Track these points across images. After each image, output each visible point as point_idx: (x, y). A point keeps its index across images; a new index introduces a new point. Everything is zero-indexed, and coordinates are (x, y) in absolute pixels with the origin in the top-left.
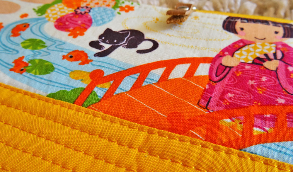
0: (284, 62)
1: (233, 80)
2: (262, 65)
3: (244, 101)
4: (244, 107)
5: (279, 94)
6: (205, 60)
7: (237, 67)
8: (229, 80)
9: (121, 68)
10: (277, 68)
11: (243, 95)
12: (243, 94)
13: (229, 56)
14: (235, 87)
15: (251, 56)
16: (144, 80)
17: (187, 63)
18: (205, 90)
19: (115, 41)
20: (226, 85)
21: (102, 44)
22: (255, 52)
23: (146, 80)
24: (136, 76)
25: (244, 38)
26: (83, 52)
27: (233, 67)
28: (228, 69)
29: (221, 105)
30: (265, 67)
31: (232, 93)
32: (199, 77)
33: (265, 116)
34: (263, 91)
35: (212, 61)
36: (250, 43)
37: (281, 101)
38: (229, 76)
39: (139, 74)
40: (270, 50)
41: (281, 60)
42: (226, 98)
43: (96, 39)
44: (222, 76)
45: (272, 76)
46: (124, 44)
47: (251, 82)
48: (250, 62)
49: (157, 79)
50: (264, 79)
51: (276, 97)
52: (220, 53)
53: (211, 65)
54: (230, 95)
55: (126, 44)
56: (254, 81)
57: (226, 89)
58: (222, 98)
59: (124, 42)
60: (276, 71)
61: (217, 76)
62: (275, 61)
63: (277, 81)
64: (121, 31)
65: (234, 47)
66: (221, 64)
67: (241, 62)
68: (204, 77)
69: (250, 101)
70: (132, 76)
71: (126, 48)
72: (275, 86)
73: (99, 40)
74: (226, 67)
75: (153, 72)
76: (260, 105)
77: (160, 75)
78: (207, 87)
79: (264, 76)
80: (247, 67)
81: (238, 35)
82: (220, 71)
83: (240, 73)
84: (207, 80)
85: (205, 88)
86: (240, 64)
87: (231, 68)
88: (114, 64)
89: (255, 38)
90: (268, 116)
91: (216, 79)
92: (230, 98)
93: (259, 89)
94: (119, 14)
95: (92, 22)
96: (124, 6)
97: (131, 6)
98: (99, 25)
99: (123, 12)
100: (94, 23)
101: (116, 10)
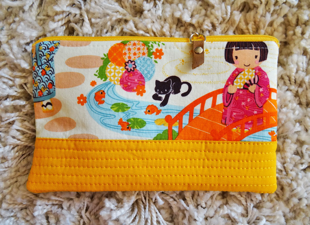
0: (258, 85)
1: (234, 104)
2: (248, 89)
3: (240, 116)
4: (241, 119)
5: (255, 108)
6: (218, 92)
7: (236, 93)
8: (233, 104)
9: (178, 110)
10: (255, 91)
11: (240, 113)
12: (240, 112)
13: (231, 85)
14: (236, 108)
15: (243, 83)
16: (193, 115)
17: (211, 97)
18: (223, 114)
19: (166, 90)
20: (232, 108)
21: (160, 95)
22: (244, 79)
23: (194, 114)
24: (188, 113)
25: (238, 66)
26: (152, 105)
27: (234, 94)
28: (232, 96)
29: (231, 121)
30: (249, 91)
31: (235, 112)
32: (218, 105)
33: (249, 122)
34: (248, 108)
35: (223, 91)
36: (241, 71)
37: (255, 112)
38: (232, 101)
39: (189, 112)
40: (251, 76)
41: (257, 84)
42: (233, 116)
43: (154, 92)
44: (229, 102)
45: (252, 97)
46: (172, 91)
47: (243, 104)
48: (242, 88)
49: (199, 112)
50: (249, 100)
51: (254, 111)
52: (226, 84)
53: (223, 94)
54: (234, 114)
55: (173, 91)
56: (244, 102)
57: (232, 110)
58: (231, 117)
59: (171, 90)
60: (254, 93)
61: (227, 102)
62: (254, 85)
63: (255, 100)
64: (165, 80)
65: (233, 77)
66: (228, 93)
67: (238, 89)
68: (221, 104)
69: (243, 116)
70: (186, 114)
71: (175, 94)
72: (253, 104)
73: (156, 93)
74: (231, 94)
75: (195, 108)
76: (247, 117)
77: (200, 109)
78: (223, 111)
79: (249, 98)
80: (241, 92)
81: (235, 64)
82: (228, 98)
83: (238, 97)
84: (223, 106)
85: (223, 112)
86: (237, 90)
87: (233, 94)
88: (174, 109)
89: (244, 65)
90: (250, 122)
91: (227, 104)
92: (234, 116)
93: (247, 107)
94: (156, 62)
95: (144, 77)
96: (155, 51)
97: (159, 48)
98: (149, 79)
99: (158, 60)
100: (145, 78)
101: (152, 58)
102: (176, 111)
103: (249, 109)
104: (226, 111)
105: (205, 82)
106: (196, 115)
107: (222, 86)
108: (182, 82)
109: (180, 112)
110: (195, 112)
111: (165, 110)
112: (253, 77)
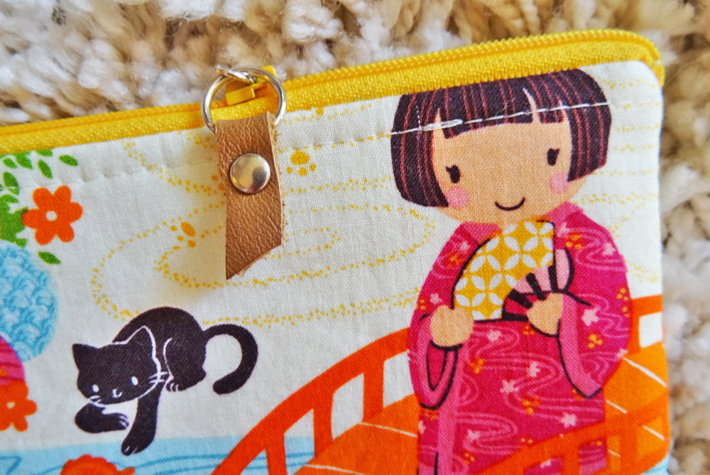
0: (572, 295)
1: (468, 391)
2: (526, 319)
3: (502, 443)
4: (505, 458)
6: (387, 346)
7: (470, 344)
8: (462, 392)
9: (213, 456)
10: (559, 324)
11: (497, 429)
12: (498, 424)
13: (445, 308)
14: (477, 410)
15: (497, 290)
16: (284, 465)
17: (354, 374)
18: (421, 440)
19: (135, 381)
20: (459, 410)
21: (110, 409)
22: (504, 272)
23: (288, 461)
24: (261, 460)
25: (468, 216)
26: (86, 459)
27: (461, 346)
28: (451, 355)
29: (461, 467)
30: (532, 327)
31: (474, 428)
32: (395, 405)
33: (543, 465)
34: (536, 404)
35: (411, 338)
36: (484, 236)
37: (569, 420)
38: (458, 380)
39: (263, 454)
40: (537, 254)
41: (565, 291)
42: (467, 446)
43: (80, 402)
44: (442, 385)
45: (547, 354)
46: (165, 377)
47: (509, 387)
48: (497, 314)
50: (533, 370)
51: (560, 414)
52: (419, 304)
53: (410, 355)
54: (473, 436)
55: (171, 378)
56: (513, 382)
57: (461, 421)
58: (459, 450)
59: (159, 374)
60: (557, 336)
61: (433, 388)
62: (552, 296)
63: (561, 369)
64: (122, 336)
65: (450, 266)
66: (432, 343)
67: (477, 322)
68: (406, 400)
69: (513, 441)
70: (252, 464)
71: (181, 389)
72: (557, 384)
73: (88, 401)
74: (446, 350)
75: (290, 434)
76: (534, 444)
77: (312, 435)
78: (421, 427)
79: (535, 359)
80: (494, 336)
81: (450, 209)
82: (436, 369)
83: (481, 361)
84: (416, 406)
85: (419, 434)
86: (475, 329)
87: (457, 348)
88: (190, 453)
89: (497, 204)
90: (548, 463)
91: (433, 397)
92: (474, 444)
93: (527, 403)
94: (51, 259)
95: (7, 345)
96: (32, 205)
97: (53, 187)
98: (39, 345)
99: (56, 246)
100: (17, 347)
101: (22, 243)
102: (201, 463)
103: (536, 410)
104: (432, 426)
105: (316, 313)
106: (297, 460)
107: (403, 320)
108: (204, 328)
109: (219, 461)
110: (289, 448)
111: (150, 463)
112: (547, 260)
